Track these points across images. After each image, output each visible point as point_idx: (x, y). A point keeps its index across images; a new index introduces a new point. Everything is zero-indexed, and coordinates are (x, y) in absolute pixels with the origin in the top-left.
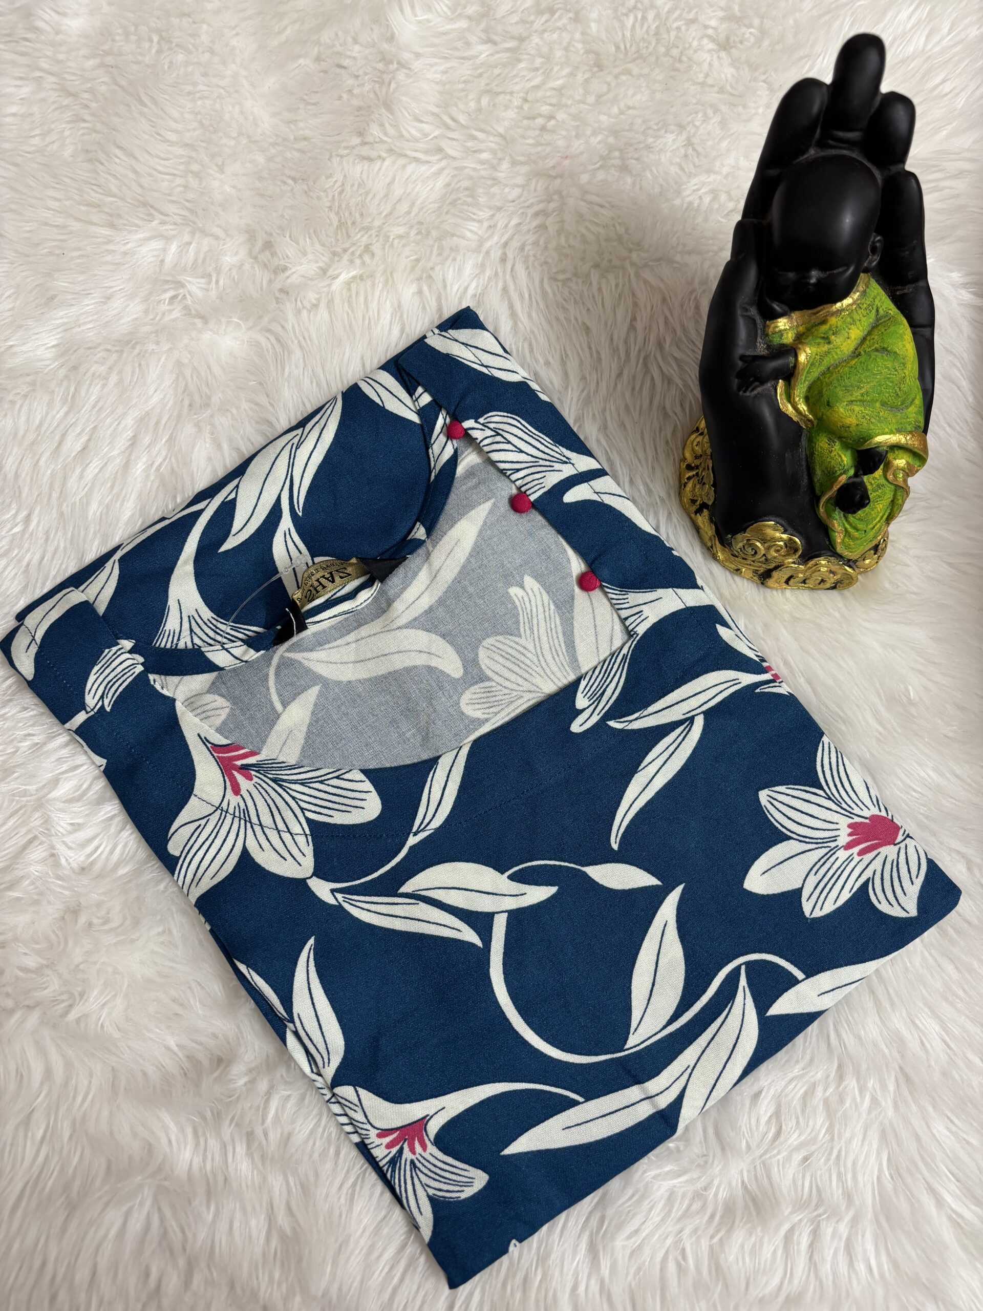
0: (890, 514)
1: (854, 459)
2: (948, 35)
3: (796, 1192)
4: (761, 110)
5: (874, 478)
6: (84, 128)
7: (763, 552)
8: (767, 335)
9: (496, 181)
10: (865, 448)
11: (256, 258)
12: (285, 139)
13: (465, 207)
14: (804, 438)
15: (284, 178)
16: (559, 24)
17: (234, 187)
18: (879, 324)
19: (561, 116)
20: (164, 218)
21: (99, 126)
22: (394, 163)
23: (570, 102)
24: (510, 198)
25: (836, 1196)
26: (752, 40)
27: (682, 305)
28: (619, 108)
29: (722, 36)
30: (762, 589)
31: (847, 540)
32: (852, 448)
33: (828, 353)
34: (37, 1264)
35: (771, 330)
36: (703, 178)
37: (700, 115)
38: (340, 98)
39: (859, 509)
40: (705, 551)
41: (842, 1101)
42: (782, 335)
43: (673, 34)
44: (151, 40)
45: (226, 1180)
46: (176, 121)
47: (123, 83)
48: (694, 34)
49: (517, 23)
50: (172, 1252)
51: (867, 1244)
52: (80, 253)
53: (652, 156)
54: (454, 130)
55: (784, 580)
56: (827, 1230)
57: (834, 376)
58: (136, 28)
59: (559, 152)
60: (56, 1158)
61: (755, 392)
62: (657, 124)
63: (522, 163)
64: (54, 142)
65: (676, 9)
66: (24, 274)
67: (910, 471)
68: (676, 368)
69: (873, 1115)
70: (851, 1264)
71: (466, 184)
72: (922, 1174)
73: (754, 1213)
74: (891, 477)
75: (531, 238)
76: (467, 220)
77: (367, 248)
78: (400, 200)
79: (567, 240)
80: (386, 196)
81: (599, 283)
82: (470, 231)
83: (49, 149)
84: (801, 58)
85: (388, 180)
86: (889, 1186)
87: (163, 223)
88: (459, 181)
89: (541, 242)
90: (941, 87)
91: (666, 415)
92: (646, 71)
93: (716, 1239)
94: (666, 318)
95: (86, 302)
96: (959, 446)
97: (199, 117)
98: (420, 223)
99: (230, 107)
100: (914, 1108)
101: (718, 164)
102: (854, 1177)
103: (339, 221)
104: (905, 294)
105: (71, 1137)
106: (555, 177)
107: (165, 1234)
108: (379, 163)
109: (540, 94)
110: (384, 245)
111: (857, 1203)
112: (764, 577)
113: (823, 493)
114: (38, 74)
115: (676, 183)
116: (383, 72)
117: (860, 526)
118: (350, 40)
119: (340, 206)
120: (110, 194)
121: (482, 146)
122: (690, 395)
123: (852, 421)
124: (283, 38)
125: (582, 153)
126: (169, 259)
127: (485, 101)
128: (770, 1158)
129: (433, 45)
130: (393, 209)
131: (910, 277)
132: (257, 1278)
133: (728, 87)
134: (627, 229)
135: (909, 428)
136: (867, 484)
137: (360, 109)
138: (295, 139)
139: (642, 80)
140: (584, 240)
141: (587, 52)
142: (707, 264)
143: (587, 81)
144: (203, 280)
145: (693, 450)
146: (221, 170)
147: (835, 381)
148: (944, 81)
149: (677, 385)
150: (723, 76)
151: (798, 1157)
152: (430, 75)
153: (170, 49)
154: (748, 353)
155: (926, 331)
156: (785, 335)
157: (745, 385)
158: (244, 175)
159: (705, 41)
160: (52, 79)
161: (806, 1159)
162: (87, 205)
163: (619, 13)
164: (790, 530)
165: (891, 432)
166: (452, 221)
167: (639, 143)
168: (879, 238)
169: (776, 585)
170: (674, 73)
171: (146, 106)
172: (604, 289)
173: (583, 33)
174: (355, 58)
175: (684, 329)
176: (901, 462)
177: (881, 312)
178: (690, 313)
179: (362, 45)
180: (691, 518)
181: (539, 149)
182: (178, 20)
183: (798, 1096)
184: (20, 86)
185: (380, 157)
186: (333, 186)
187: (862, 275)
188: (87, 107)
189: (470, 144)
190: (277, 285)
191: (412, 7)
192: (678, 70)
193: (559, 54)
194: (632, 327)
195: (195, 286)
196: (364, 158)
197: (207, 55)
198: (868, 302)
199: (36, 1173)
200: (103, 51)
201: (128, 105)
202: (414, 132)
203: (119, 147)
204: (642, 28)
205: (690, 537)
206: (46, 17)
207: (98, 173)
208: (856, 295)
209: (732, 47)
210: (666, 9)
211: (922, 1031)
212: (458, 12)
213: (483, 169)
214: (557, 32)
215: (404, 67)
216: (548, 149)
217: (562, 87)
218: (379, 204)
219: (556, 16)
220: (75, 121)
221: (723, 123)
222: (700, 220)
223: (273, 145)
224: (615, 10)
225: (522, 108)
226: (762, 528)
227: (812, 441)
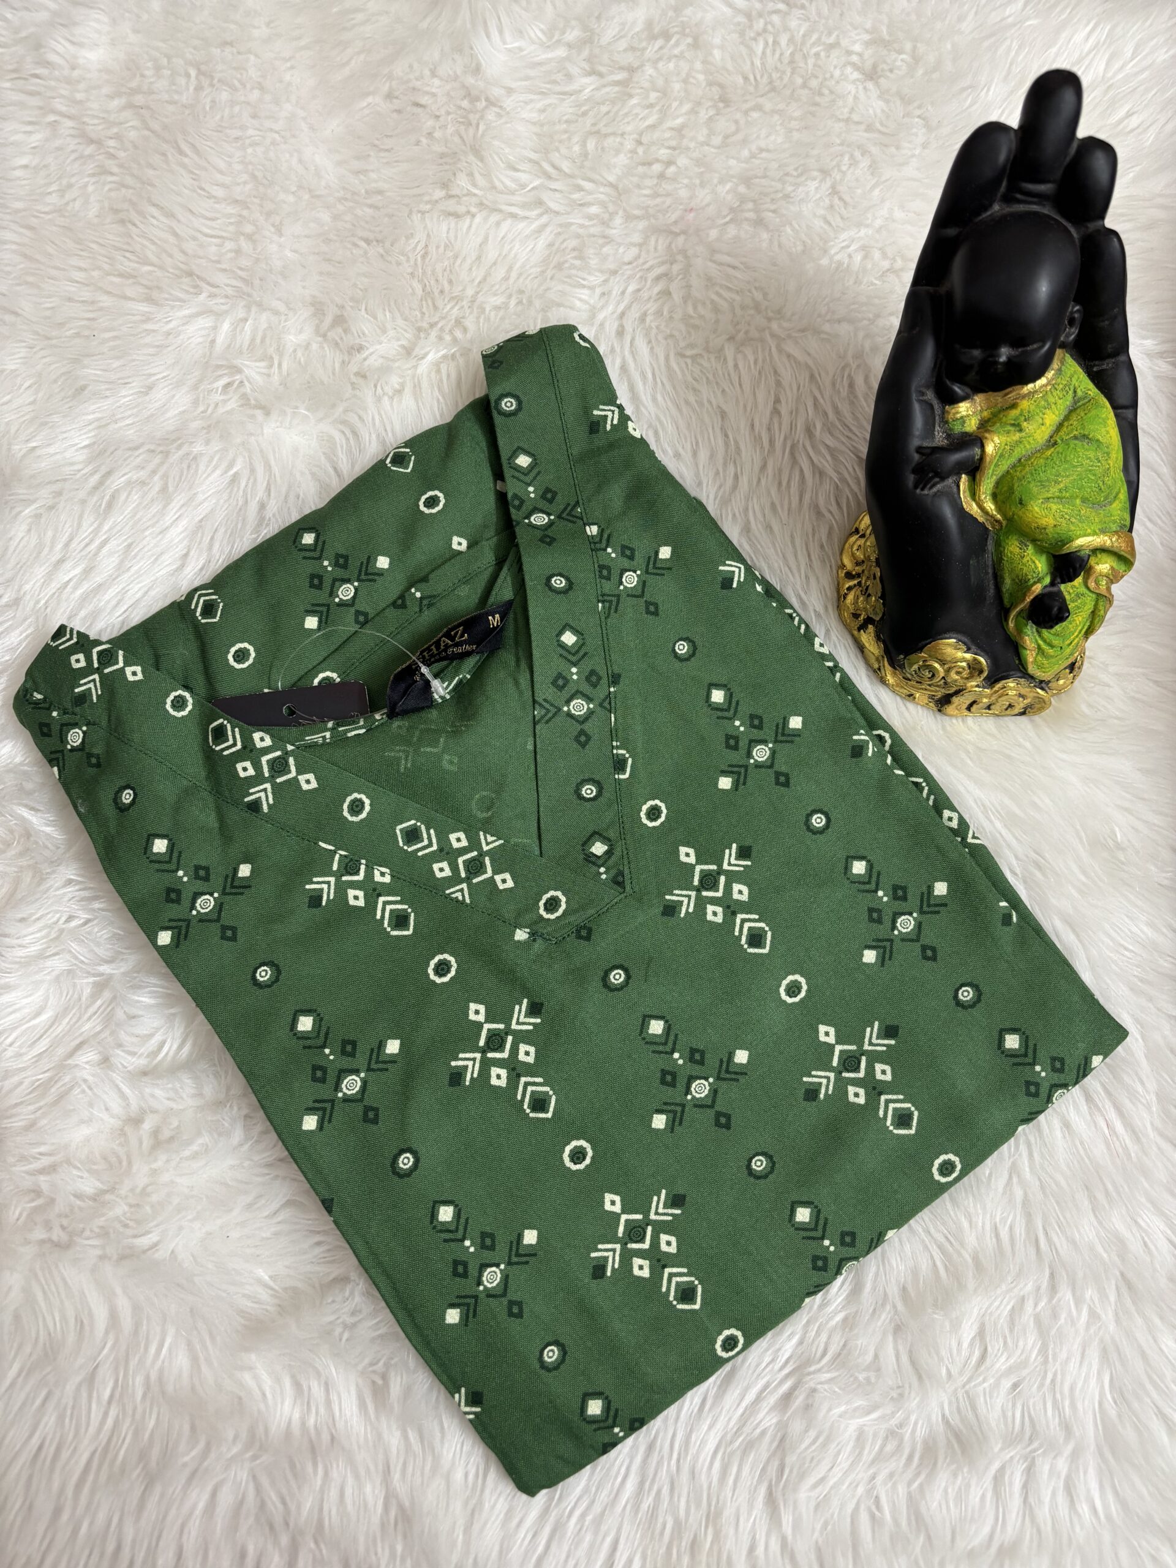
0: (1089, 627)
1: (1050, 565)
2: (1133, 58)
3: (1006, 1424)
4: (917, 152)
5: (1073, 587)
6: (111, 182)
7: (942, 674)
8: (947, 422)
9: (608, 240)
10: (1064, 552)
11: (324, 336)
12: (354, 193)
13: (574, 272)
14: (990, 542)
15: (356, 240)
16: (676, 51)
17: (295, 251)
18: (1078, 407)
19: (682, 161)
20: (214, 290)
21: (129, 180)
22: (486, 219)
23: (692, 145)
24: (626, 260)
25: (1052, 1427)
26: (904, 68)
27: (834, 384)
28: (750, 151)
29: (868, 65)
30: (939, 716)
31: (1039, 658)
32: (1048, 553)
33: (1019, 442)
34: (110, 1547)
35: (951, 416)
36: (852, 233)
37: (846, 158)
38: (418, 143)
39: (1056, 624)
40: (871, 673)
41: (1055, 1316)
42: (964, 422)
43: (811, 61)
44: (188, 76)
45: (333, 1438)
46: (221, 172)
47: (156, 126)
48: (835, 62)
49: (625, 50)
50: (272, 1527)
51: (1090, 1481)
52: (114, 334)
53: (792, 208)
54: (557, 180)
55: (966, 706)
56: (1044, 1467)
57: (1027, 469)
58: (169, 57)
59: (681, 204)
60: (128, 1421)
61: (935, 490)
62: (796, 169)
63: (637, 217)
64: (75, 200)
65: (813, 31)
66: (45, 360)
67: (1114, 578)
68: (829, 458)
69: (1092, 1331)
70: (1072, 1503)
71: (573, 243)
72: (1152, 1398)
73: (959, 1452)
74: (1092, 585)
75: (652, 307)
76: (574, 286)
77: (459, 323)
78: (495, 264)
79: (695, 308)
80: (479, 258)
81: (735, 359)
82: (580, 300)
83: (69, 208)
84: (964, 89)
85: (479, 240)
86: (1112, 1412)
87: (212, 296)
88: (564, 240)
89: (665, 312)
90: (1126, 121)
91: (819, 514)
92: (781, 106)
93: (916, 1484)
94: (815, 399)
95: (124, 393)
96: (1162, 544)
97: (250, 167)
98: (521, 292)
99: (287, 155)
100: (1139, 1321)
101: (869, 216)
102: (1073, 1405)
103: (424, 290)
104: (1103, 370)
105: (145, 1396)
106: (678, 234)
107: (262, 1506)
108: (468, 221)
109: (656, 135)
110: (478, 318)
111: (1077, 1434)
112: (943, 702)
113: (1013, 606)
114: (52, 118)
115: (822, 239)
116: (469, 112)
117: (1056, 642)
118: (427, 72)
119: (424, 273)
120: (147, 262)
121: (589, 198)
122: (847, 490)
123: (1048, 521)
124: (347, 72)
125: (708, 205)
126: (221, 339)
127: (591, 145)
128: (975, 1386)
129: (527, 78)
130: (487, 275)
131: (1110, 350)
132: (376, 1554)
133: (878, 125)
134: (765, 295)
135: (1114, 527)
136: (1066, 594)
137: (442, 156)
138: (367, 192)
139: (776, 117)
140: (716, 309)
141: (710, 84)
142: (861, 334)
143: (711, 119)
144: (263, 364)
145: (853, 555)
146: (279, 232)
147: (1029, 476)
148: (1129, 115)
149: (831, 478)
150: (871, 111)
151: (1007, 1384)
152: (525, 115)
153: (212, 85)
154: (925, 444)
155: (1129, 413)
156: (968, 422)
157: (923, 481)
158: (306, 236)
159: (849, 70)
160: (69, 123)
161: (1015, 1386)
162: (121, 275)
163: (747, 38)
164: (973, 647)
165: (1094, 534)
166: (560, 287)
167: (777, 192)
168: (1077, 308)
169: (956, 712)
170: (813, 109)
171: (186, 156)
172: (741, 366)
173: (704, 62)
174: (434, 95)
175: (837, 412)
176: (1103, 566)
177: (1080, 393)
178: (844, 392)
179: (441, 79)
180: (853, 636)
181: (659, 200)
182: (219, 50)
183: (1006, 1313)
184: (30, 133)
185: (468, 212)
186: (415, 248)
187: (1059, 352)
188: (113, 156)
189: (576, 196)
190: (353, 368)
191: (501, 32)
192: (817, 104)
193: (677, 86)
194: (776, 412)
195: (253, 371)
196: (450, 214)
197: (256, 94)
198: (1065, 382)
199: (105, 1441)
200: (130, 88)
201: (164, 154)
202: (508, 183)
203: (154, 205)
204: (773, 55)
205: (852, 656)
206: (60, 49)
207: (132, 238)
208: (1050, 374)
209: (880, 77)
210: (801, 33)
211: (1145, 1231)
212: (556, 38)
213: (593, 226)
214: (674, 60)
215: (494, 105)
216: (669, 201)
217: (683, 127)
218: (470, 269)
219: (673, 42)
220: (100, 174)
221: (874, 168)
222: (851, 282)
223: (341, 200)
224: (742, 34)
225: (636, 153)
226: (941, 647)
227: (1000, 545)
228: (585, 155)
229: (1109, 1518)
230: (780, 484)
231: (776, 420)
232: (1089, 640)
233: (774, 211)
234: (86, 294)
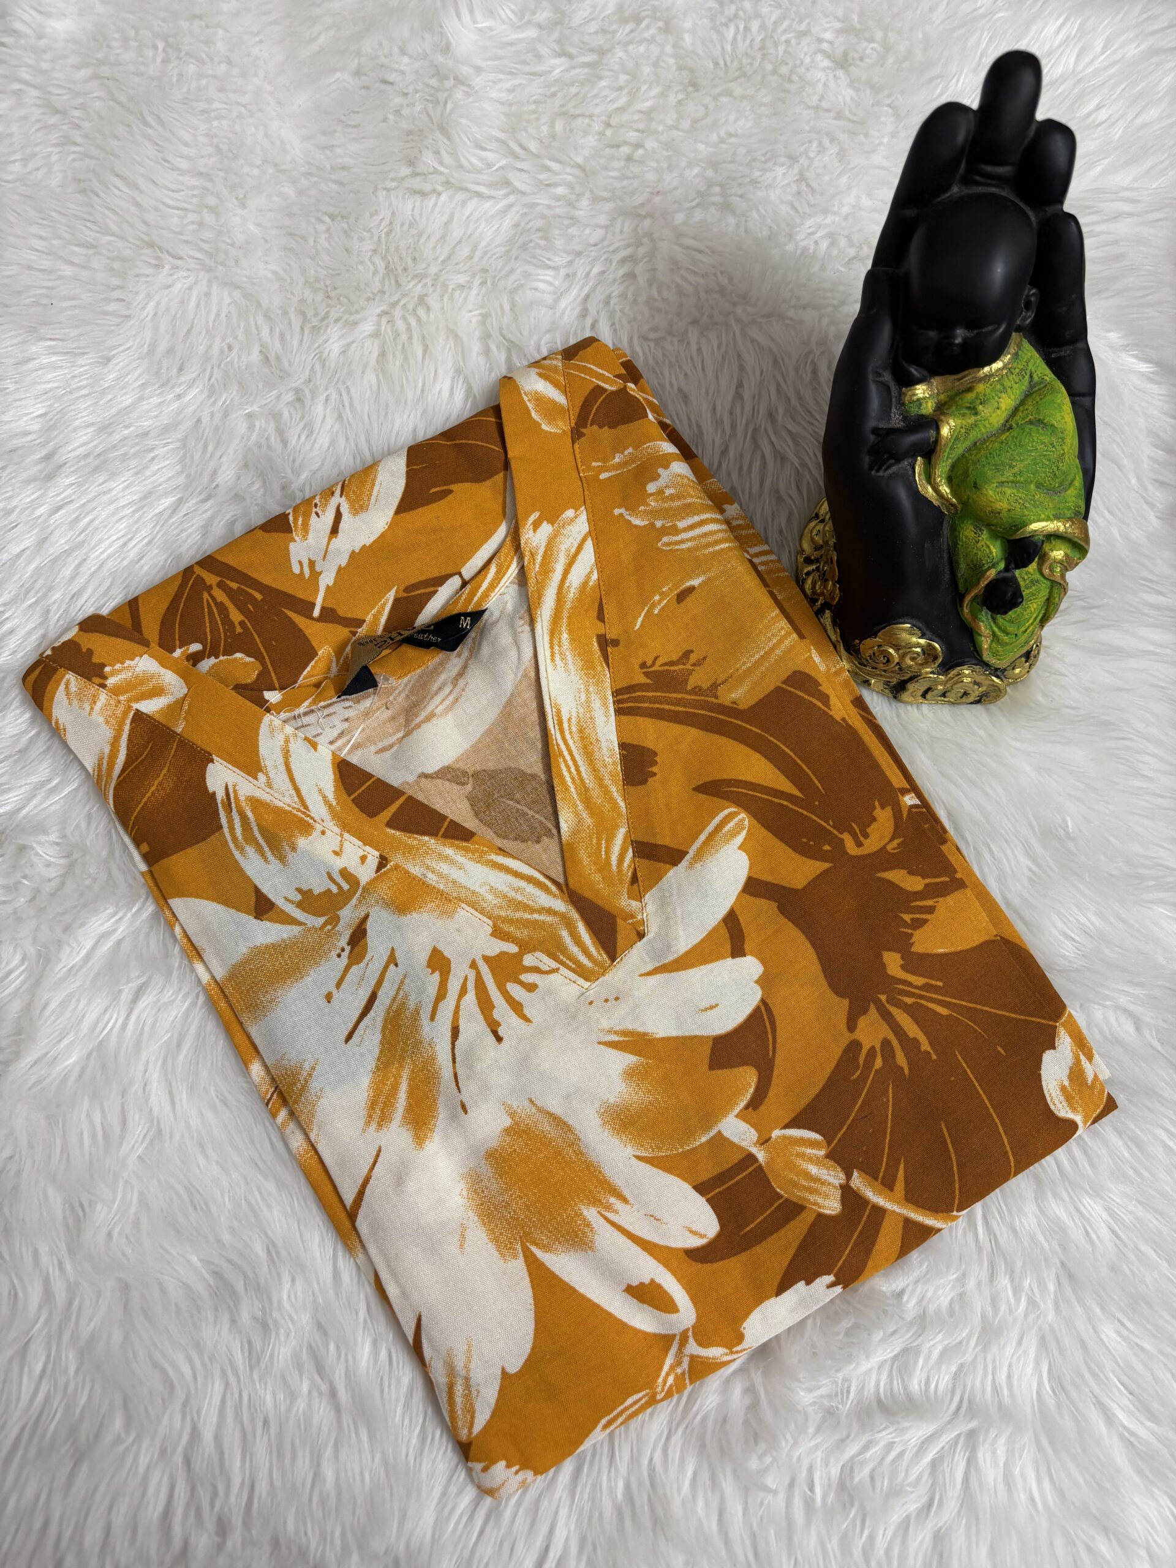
0: (1044, 615)
1: (1004, 550)
2: (1102, 53)
4: (885, 140)
5: (1028, 573)
6: (75, 152)
7: (897, 660)
8: (903, 404)
9: (574, 221)
10: (1019, 535)
12: (319, 169)
13: (538, 251)
14: (945, 526)
15: (319, 215)
16: (647, 35)
17: (257, 225)
18: (1033, 392)
19: (651, 144)
20: (177, 262)
21: (92, 151)
22: (451, 198)
23: (661, 128)
24: (592, 241)
26: (875, 56)
27: (797, 370)
28: (718, 135)
29: (839, 53)
30: (894, 704)
31: (994, 645)
32: (1002, 538)
33: (974, 425)
34: (38, 1523)
35: (907, 398)
36: (819, 219)
37: (815, 145)
38: (385, 120)
39: (1010, 609)
42: (921, 405)
43: (781, 48)
44: (155, 48)
46: (187, 145)
47: (123, 99)
48: (806, 49)
49: (596, 33)
52: (74, 303)
53: (759, 193)
54: (523, 160)
55: (920, 693)
57: (982, 452)
58: (137, 31)
59: (648, 187)
60: (59, 1397)
61: (890, 471)
62: (764, 155)
63: (605, 199)
64: (38, 169)
65: (785, 18)
67: (1068, 564)
68: (790, 443)
69: (1030, 1320)
70: (1010, 1491)
71: (538, 223)
72: (1089, 1387)
74: (1046, 571)
75: (617, 290)
76: (540, 267)
77: (422, 300)
78: (460, 242)
79: (659, 292)
80: (443, 236)
81: (698, 343)
82: (544, 280)
83: (32, 177)
84: (932, 79)
85: (445, 218)
86: (1051, 1402)
87: (176, 268)
88: (530, 221)
89: (630, 295)
90: (1095, 114)
91: (779, 499)
92: (750, 91)
94: (778, 384)
95: (81, 361)
96: (1120, 535)
97: (215, 140)
98: (485, 270)
99: (253, 129)
100: (1079, 1310)
101: (836, 203)
102: (1011, 1389)
103: (387, 268)
104: (1060, 357)
105: (77, 1371)
106: (645, 217)
108: (433, 199)
109: (625, 117)
111: (1015, 1418)
112: (897, 689)
113: (967, 591)
114: (17, 86)
115: (788, 224)
116: (437, 90)
117: (1011, 629)
118: (396, 50)
119: (387, 250)
120: (107, 232)
121: (557, 179)
122: (808, 476)
123: (1002, 505)
124: (315, 47)
125: (676, 188)
127: (559, 126)
129: (497, 58)
130: (452, 253)
131: (1068, 337)
132: (306, 1534)
133: (847, 113)
134: (731, 279)
135: (1068, 514)
136: (1020, 580)
137: (409, 133)
138: (332, 168)
139: (745, 102)
140: (681, 292)
141: (680, 68)
142: (825, 321)
143: (680, 102)
145: (812, 539)
146: (243, 204)
147: (983, 459)
148: (1098, 108)
149: (792, 463)
150: (841, 99)
152: (494, 94)
153: (179, 58)
154: (881, 426)
155: (1086, 401)
156: (924, 405)
157: (879, 462)
158: (270, 210)
159: (819, 57)
160: (35, 93)
162: (81, 245)
163: (718, 23)
164: (928, 633)
165: (1048, 519)
166: (524, 269)
167: (744, 176)
168: (1033, 291)
169: (911, 699)
170: (783, 95)
171: (151, 127)
172: (704, 350)
173: (675, 46)
174: (403, 73)
175: (800, 398)
176: (1058, 554)
177: (1036, 378)
178: (807, 378)
179: (410, 57)
181: (625, 182)
182: (187, 23)
185: (434, 191)
186: (379, 225)
187: (1014, 335)
188: (77, 127)
189: (542, 177)
191: (471, 12)
192: (787, 91)
193: (647, 70)
194: (738, 396)
196: (416, 192)
197: (223, 67)
198: (1021, 367)
199: (35, 1416)
200: (97, 59)
201: (129, 126)
202: (475, 161)
203: (117, 176)
204: (744, 40)
206: (26, 17)
207: (94, 208)
208: (1007, 358)
209: (850, 65)
210: (773, 19)
211: (1088, 1220)
212: (526, 18)
213: (559, 206)
214: (645, 44)
215: (462, 83)
216: (636, 183)
217: (652, 109)
218: (435, 247)
219: (643, 25)
220: (64, 144)
221: (842, 155)
222: (816, 269)
223: (308, 174)
224: (713, 19)
225: (604, 134)
226: (896, 631)
227: (955, 530)
228: (553, 136)
229: (1046, 1505)
230: (741, 469)
231: (738, 405)
232: (1045, 628)
233: (741, 196)
234: (46, 263)
